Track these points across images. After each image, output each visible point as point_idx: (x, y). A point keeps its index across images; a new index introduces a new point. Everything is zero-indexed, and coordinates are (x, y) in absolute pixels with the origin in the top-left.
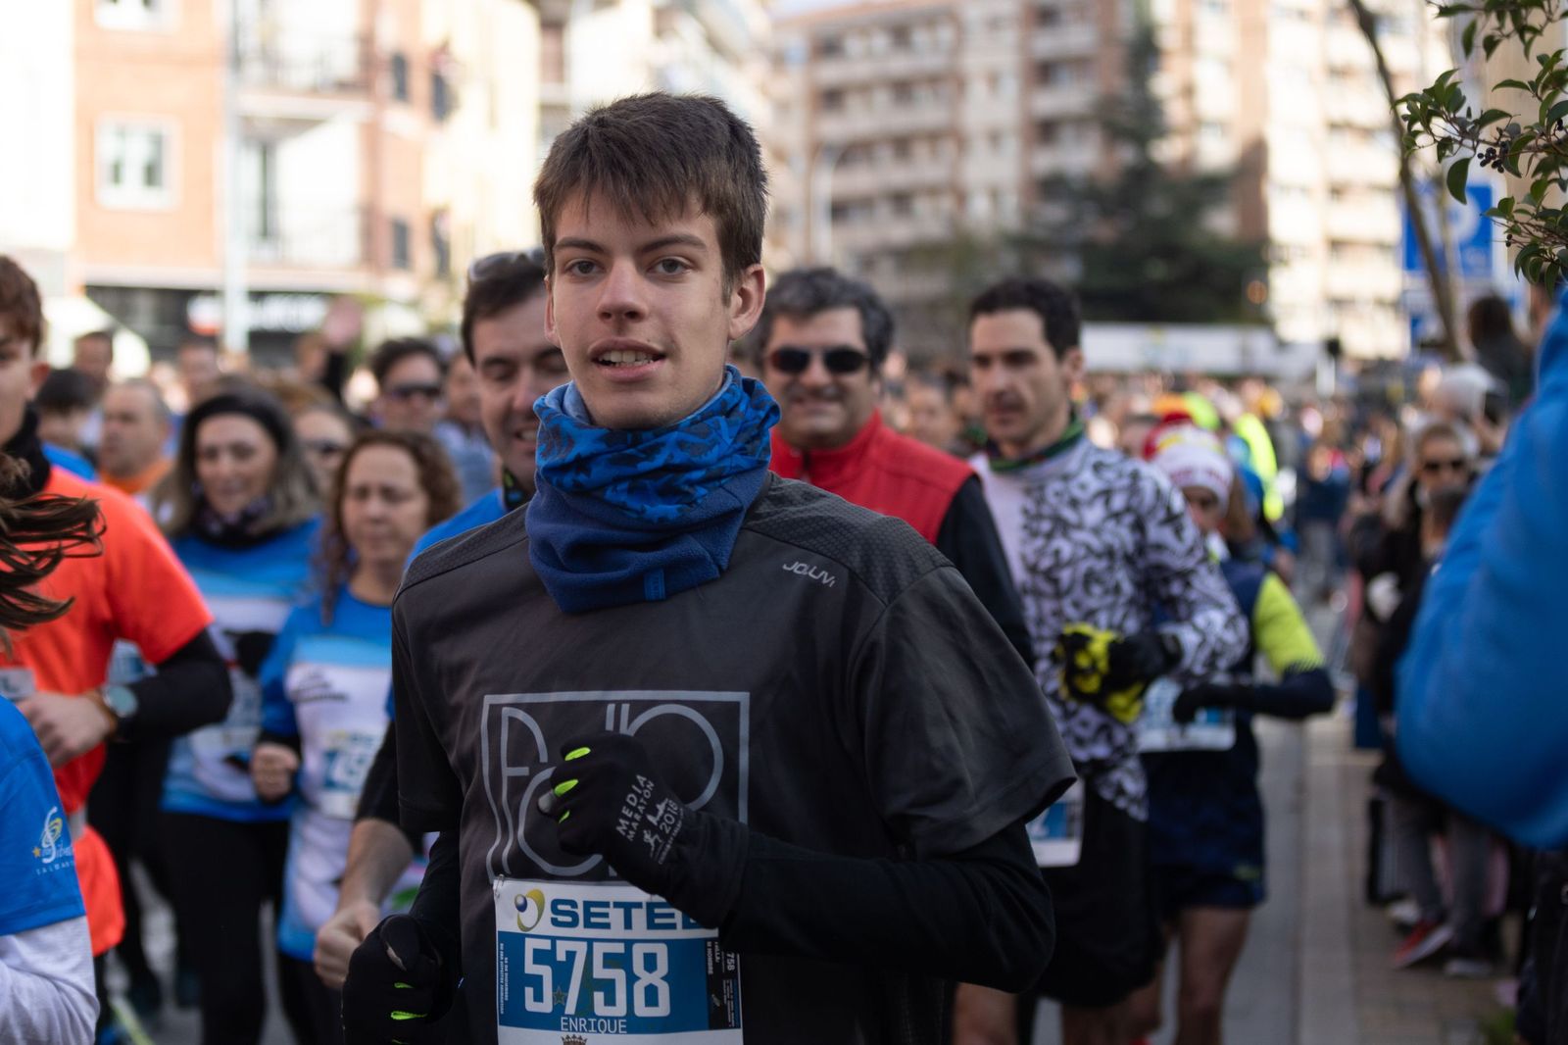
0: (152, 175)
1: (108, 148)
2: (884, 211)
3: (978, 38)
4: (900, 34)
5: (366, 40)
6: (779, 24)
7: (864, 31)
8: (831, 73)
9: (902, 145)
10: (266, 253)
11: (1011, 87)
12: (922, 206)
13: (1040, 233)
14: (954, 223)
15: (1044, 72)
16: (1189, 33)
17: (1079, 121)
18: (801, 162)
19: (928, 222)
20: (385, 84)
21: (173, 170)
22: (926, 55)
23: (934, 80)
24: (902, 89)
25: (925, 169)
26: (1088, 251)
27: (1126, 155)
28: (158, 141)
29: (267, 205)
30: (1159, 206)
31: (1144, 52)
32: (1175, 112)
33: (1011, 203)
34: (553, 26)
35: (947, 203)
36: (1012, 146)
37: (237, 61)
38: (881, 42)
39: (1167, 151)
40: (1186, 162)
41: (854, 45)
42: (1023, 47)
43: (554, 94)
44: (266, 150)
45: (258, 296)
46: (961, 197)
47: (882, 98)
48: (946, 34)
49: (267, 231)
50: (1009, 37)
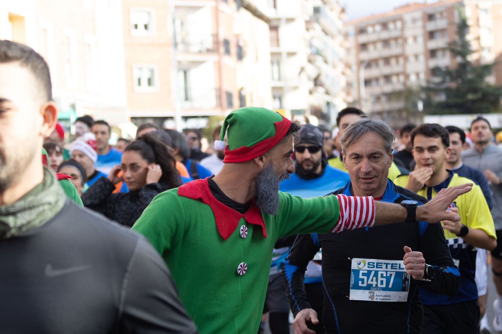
0: (150, 82)
1: (137, 74)
2: (382, 81)
3: (409, 25)
4: (385, 25)
5: (216, 36)
6: (345, 24)
7: (373, 25)
8: (363, 39)
9: (387, 60)
10: (188, 104)
11: (420, 40)
12: (394, 79)
13: (432, 86)
14: (405, 84)
15: (431, 35)
16: (478, 20)
17: (444, 49)
18: (354, 68)
19: (397, 84)
20: (222, 50)
21: (157, 80)
22: (393, 31)
23: (396, 39)
24: (386, 43)
25: (394, 67)
26: (448, 91)
27: (459, 59)
28: (152, 71)
29: (186, 90)
30: (470, 76)
31: (463, 27)
32: (474, 45)
33: (422, 76)
34: (274, 28)
35: (402, 78)
36: (422, 58)
37: (176, 45)
38: (378, 28)
39: (472, 58)
40: (478, 60)
41: (370, 29)
42: (424, 27)
43: (276, 50)
44: (185, 73)
45: (186, 118)
46: (407, 76)
47: (379, 45)
48: (399, 24)
49: (187, 99)
50: (420, 24)
